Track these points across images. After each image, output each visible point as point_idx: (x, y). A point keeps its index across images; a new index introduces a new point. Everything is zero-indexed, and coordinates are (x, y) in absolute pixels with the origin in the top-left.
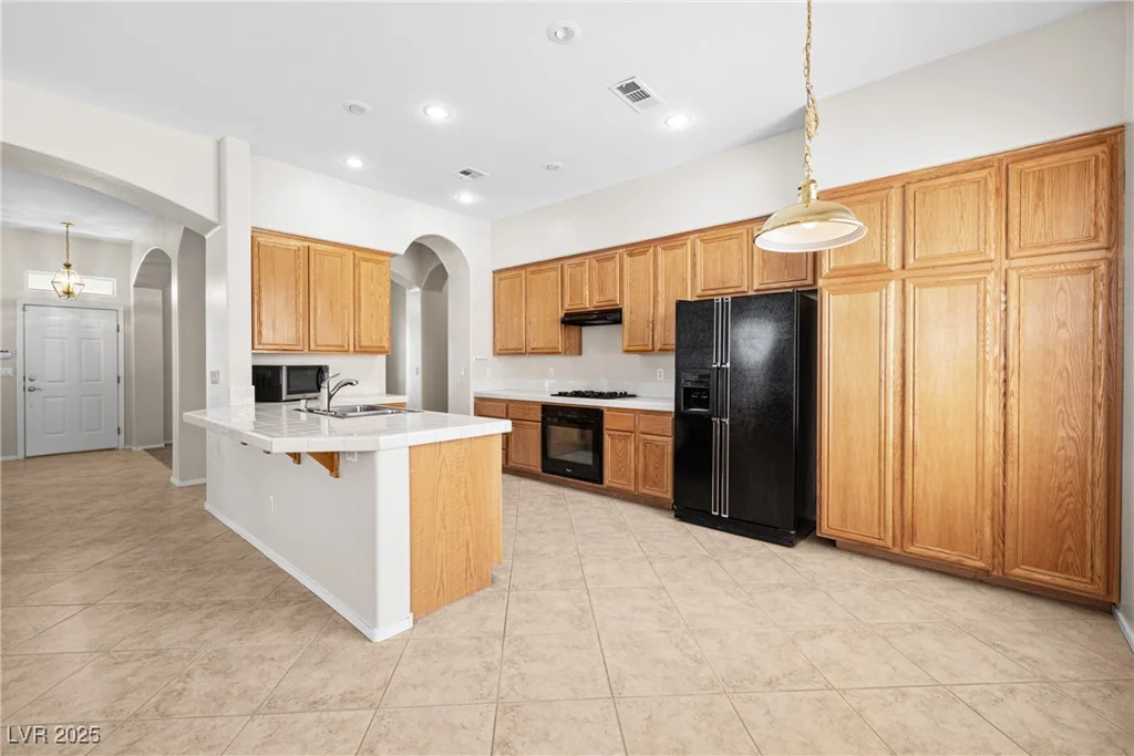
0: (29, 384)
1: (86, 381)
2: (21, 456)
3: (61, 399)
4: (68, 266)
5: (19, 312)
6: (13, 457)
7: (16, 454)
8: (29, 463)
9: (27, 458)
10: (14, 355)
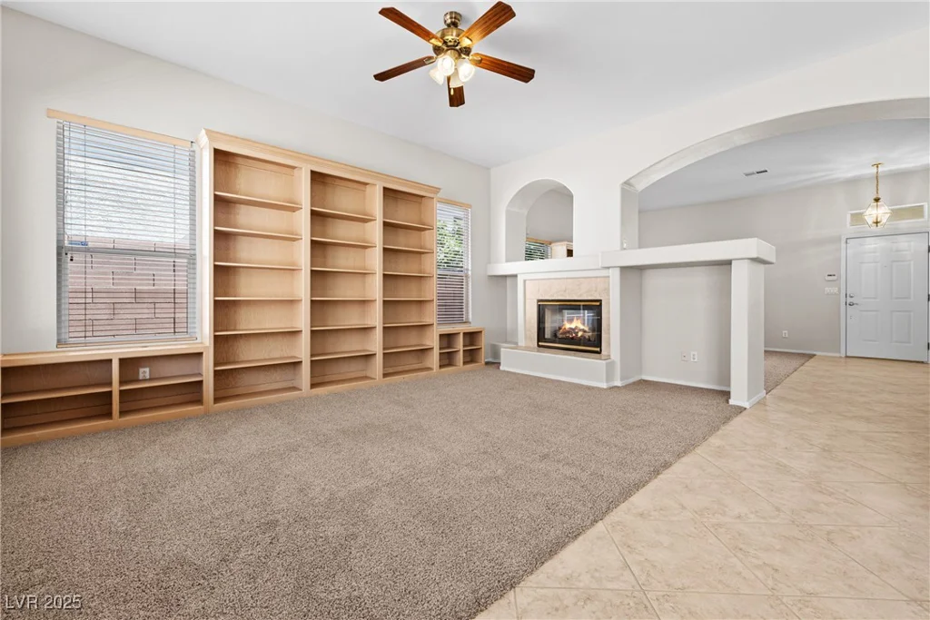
0: (849, 300)
1: (897, 298)
2: (843, 355)
3: (874, 313)
4: (877, 200)
5: (843, 245)
6: (837, 355)
7: (840, 352)
8: (849, 360)
9: (847, 357)
10: (840, 277)
